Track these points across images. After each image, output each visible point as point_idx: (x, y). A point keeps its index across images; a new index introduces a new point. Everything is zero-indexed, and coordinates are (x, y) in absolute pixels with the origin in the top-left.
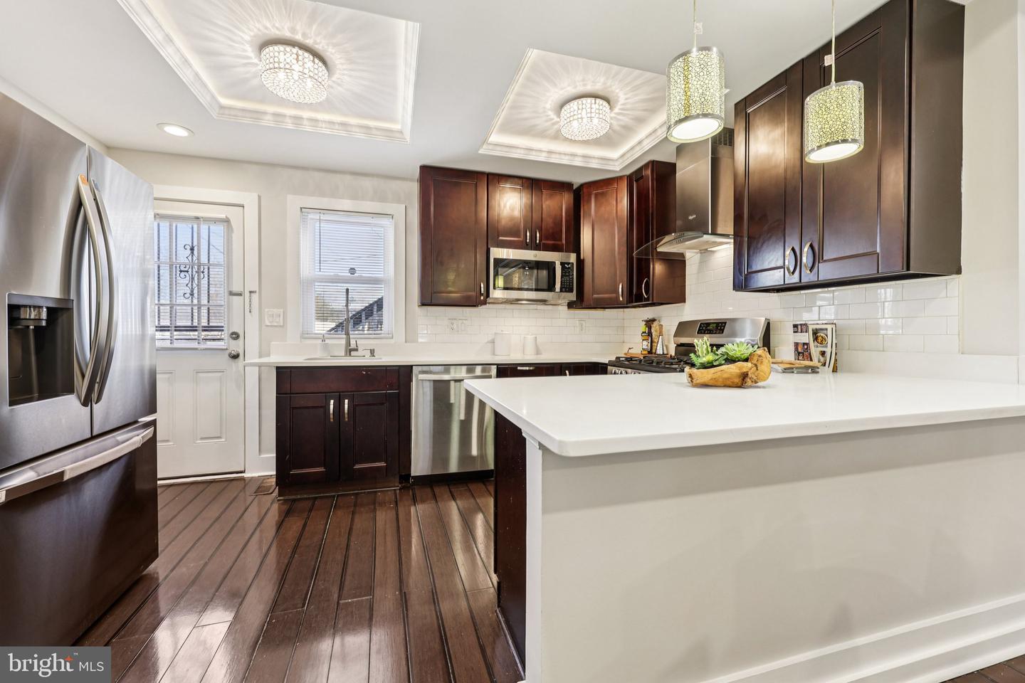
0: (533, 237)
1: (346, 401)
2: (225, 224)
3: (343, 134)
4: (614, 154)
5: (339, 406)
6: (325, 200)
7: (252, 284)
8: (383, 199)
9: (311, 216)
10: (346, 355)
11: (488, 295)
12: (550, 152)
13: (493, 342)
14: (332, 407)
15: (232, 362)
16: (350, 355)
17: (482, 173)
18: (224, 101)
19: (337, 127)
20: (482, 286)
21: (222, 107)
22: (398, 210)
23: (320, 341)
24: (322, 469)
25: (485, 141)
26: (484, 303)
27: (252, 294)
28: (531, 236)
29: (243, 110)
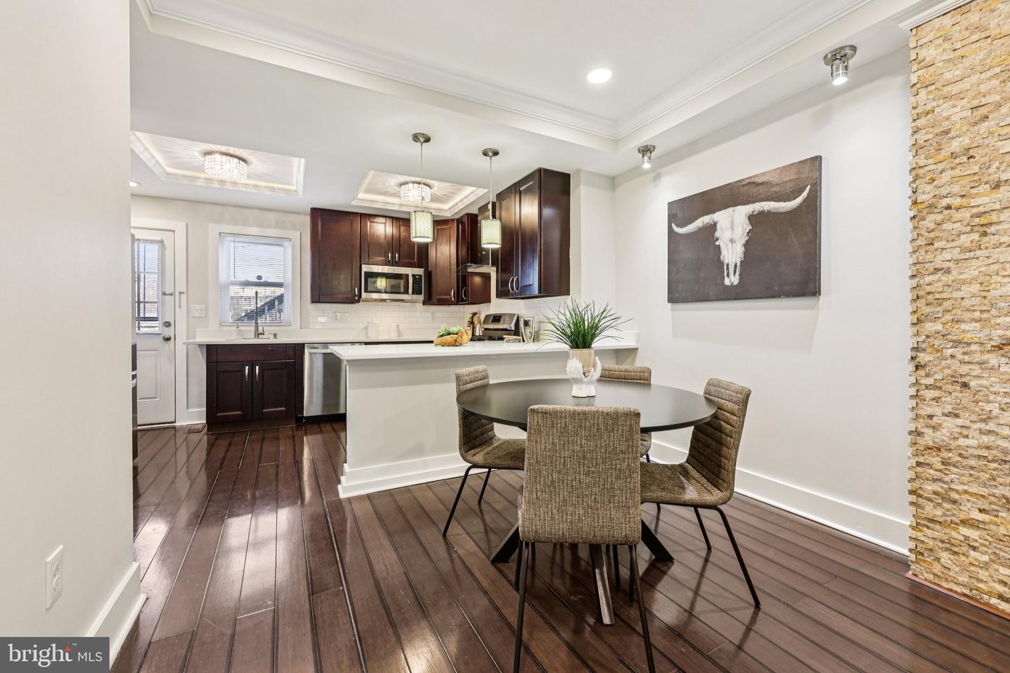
0: (393, 257)
1: (257, 367)
2: (160, 244)
3: (255, 191)
4: (446, 207)
5: (252, 370)
6: (239, 227)
7: (181, 286)
8: (283, 227)
9: (227, 238)
10: (255, 337)
11: (360, 296)
12: (401, 205)
13: (366, 328)
14: (247, 371)
15: (165, 343)
16: (258, 338)
17: (357, 214)
18: (170, 170)
19: (250, 187)
20: (356, 290)
21: (168, 174)
22: (295, 235)
23: (235, 328)
24: (240, 413)
25: (355, 198)
26: (358, 301)
27: (182, 295)
28: (392, 257)
29: (183, 176)
